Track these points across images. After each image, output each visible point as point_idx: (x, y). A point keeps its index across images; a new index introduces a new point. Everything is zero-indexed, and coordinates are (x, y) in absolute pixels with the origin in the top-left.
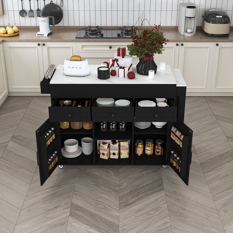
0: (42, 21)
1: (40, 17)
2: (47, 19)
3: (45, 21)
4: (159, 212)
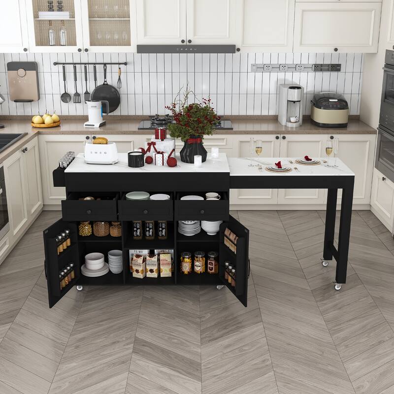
0: (92, 107)
1: (89, 101)
3: (96, 107)
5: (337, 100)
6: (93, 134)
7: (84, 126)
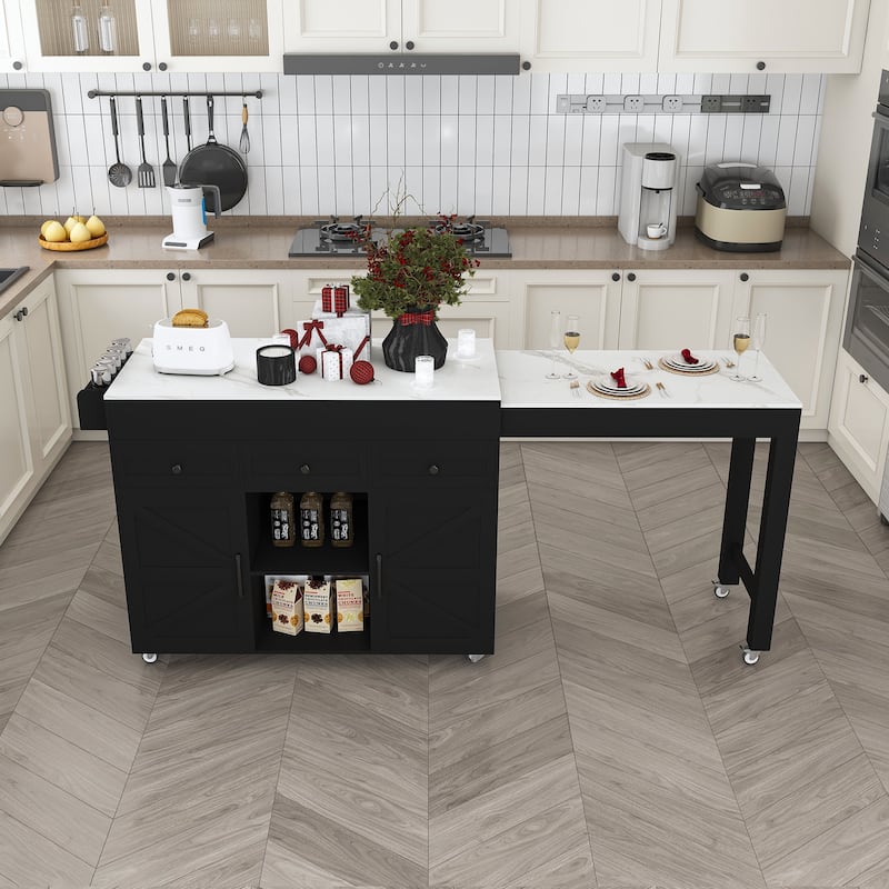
0: (180, 201)
1: (173, 186)
2: (195, 194)
3: (189, 201)
4: (557, 824)
5: (758, 187)
6: (184, 268)
7: (163, 246)
